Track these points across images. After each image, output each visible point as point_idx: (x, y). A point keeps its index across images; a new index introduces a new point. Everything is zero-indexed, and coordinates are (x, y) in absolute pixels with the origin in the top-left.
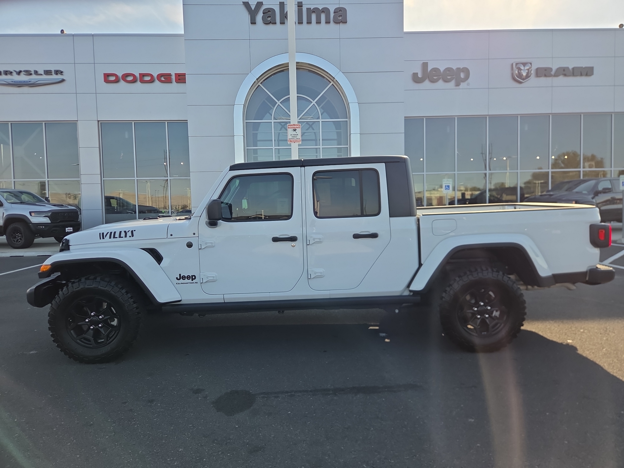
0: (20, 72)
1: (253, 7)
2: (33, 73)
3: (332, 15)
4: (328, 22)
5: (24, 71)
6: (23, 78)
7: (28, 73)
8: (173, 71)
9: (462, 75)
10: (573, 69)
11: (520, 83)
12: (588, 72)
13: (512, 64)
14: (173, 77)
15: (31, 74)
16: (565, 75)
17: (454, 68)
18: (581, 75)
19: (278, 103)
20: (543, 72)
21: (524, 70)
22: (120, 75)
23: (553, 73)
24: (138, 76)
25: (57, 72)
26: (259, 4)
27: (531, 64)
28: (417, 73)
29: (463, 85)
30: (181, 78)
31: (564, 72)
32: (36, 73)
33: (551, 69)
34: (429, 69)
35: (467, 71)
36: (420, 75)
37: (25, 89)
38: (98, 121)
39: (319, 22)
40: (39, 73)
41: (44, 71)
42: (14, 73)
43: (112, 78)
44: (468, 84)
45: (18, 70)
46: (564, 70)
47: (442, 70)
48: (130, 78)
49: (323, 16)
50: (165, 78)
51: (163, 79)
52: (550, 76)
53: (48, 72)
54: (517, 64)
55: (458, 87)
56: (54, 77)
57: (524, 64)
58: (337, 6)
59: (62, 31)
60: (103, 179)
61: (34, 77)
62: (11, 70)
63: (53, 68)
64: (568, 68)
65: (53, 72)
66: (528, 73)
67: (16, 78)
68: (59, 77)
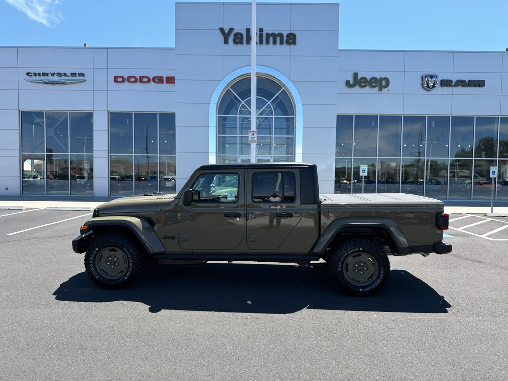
0: (54, 74)
1: (226, 32)
2: (63, 75)
3: (285, 38)
4: (282, 43)
5: (57, 74)
6: (56, 78)
7: (59, 75)
8: (164, 75)
9: (384, 83)
10: (469, 81)
11: (429, 91)
12: (480, 84)
13: (422, 76)
14: (165, 80)
15: (62, 76)
16: (463, 86)
17: (378, 78)
18: (475, 86)
19: (243, 102)
20: (446, 83)
21: (431, 81)
22: (126, 77)
23: (453, 84)
24: (138, 78)
25: (80, 75)
26: (231, 30)
27: (436, 77)
28: (349, 81)
29: (385, 90)
30: (171, 80)
31: (461, 83)
32: (65, 75)
33: (452, 81)
34: (359, 78)
35: (387, 80)
36: (351, 82)
37: (57, 87)
38: (108, 111)
39: (275, 43)
40: (68, 75)
41: (71, 74)
42: (50, 75)
43: (120, 80)
44: (388, 90)
45: (52, 73)
46: (462, 82)
47: (368, 79)
48: (133, 80)
49: (278, 39)
50: (159, 80)
51: (157, 81)
52: (452, 86)
53: (73, 75)
54: (425, 77)
55: (380, 92)
56: (78, 78)
57: (431, 77)
58: (289, 32)
59: (85, 45)
60: (110, 154)
61: (63, 78)
62: (48, 73)
63: (77, 72)
64: (465, 81)
65: (78, 75)
66: (434, 84)
67: (50, 78)
68: (82, 78)
